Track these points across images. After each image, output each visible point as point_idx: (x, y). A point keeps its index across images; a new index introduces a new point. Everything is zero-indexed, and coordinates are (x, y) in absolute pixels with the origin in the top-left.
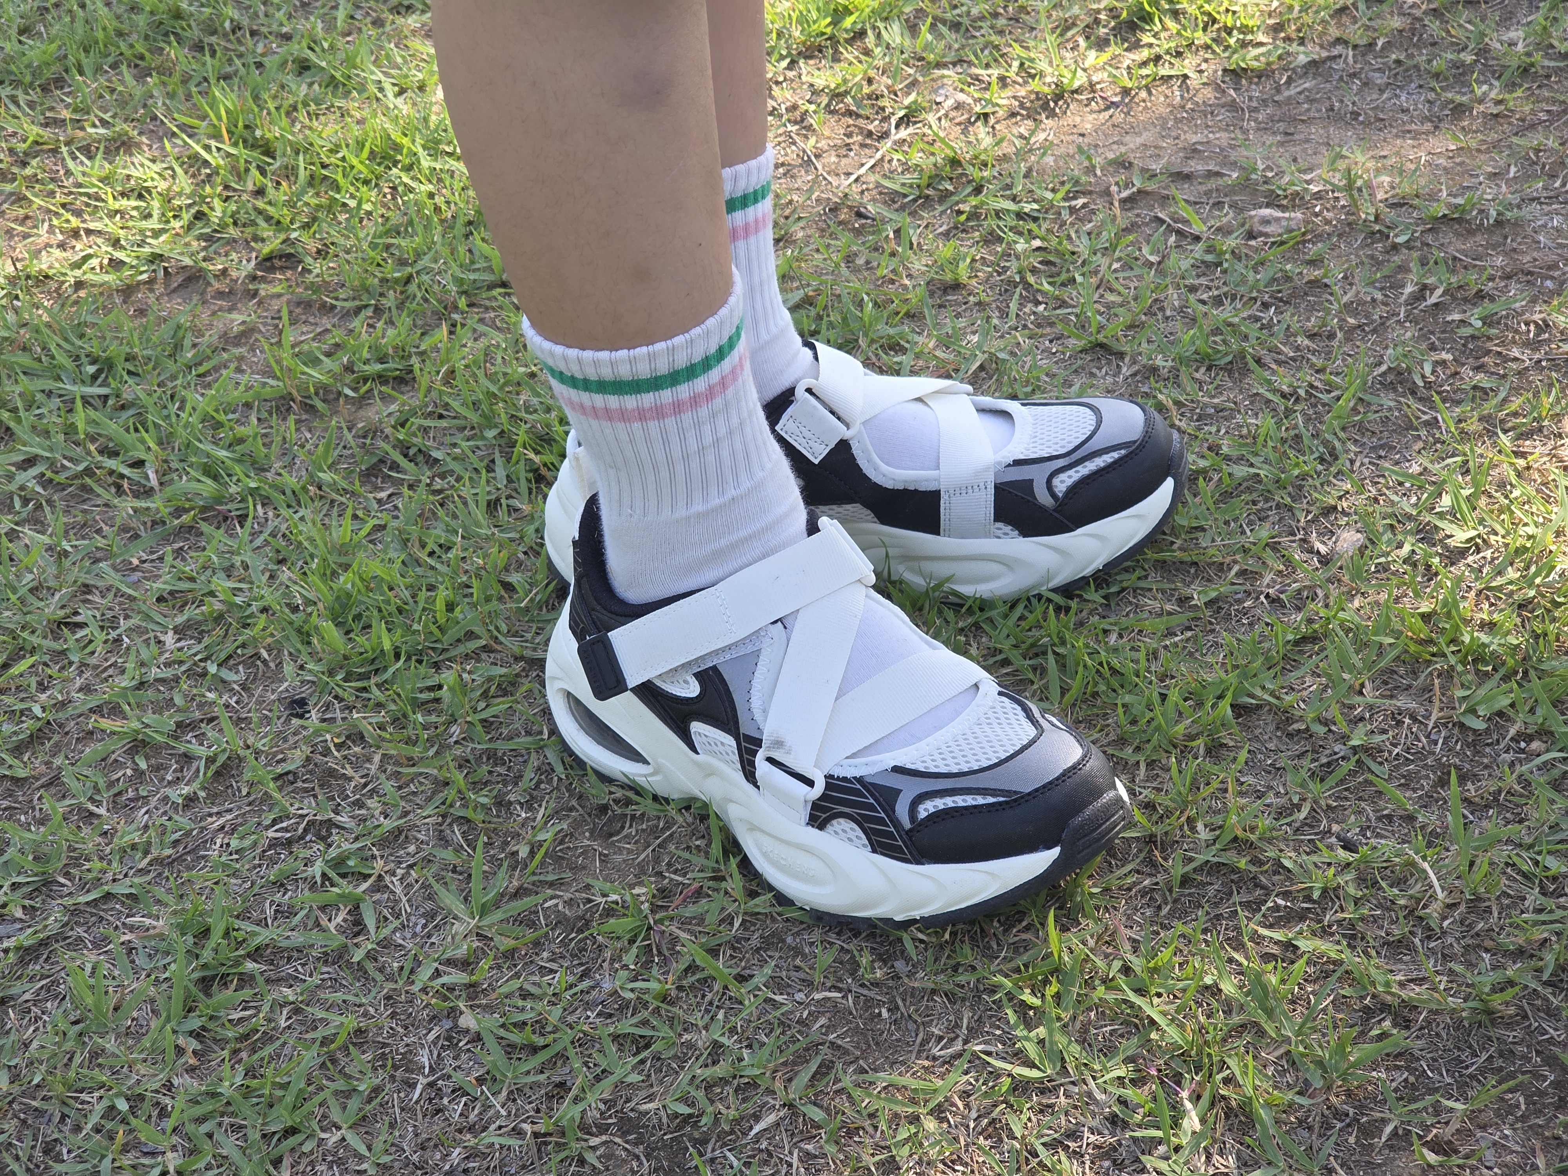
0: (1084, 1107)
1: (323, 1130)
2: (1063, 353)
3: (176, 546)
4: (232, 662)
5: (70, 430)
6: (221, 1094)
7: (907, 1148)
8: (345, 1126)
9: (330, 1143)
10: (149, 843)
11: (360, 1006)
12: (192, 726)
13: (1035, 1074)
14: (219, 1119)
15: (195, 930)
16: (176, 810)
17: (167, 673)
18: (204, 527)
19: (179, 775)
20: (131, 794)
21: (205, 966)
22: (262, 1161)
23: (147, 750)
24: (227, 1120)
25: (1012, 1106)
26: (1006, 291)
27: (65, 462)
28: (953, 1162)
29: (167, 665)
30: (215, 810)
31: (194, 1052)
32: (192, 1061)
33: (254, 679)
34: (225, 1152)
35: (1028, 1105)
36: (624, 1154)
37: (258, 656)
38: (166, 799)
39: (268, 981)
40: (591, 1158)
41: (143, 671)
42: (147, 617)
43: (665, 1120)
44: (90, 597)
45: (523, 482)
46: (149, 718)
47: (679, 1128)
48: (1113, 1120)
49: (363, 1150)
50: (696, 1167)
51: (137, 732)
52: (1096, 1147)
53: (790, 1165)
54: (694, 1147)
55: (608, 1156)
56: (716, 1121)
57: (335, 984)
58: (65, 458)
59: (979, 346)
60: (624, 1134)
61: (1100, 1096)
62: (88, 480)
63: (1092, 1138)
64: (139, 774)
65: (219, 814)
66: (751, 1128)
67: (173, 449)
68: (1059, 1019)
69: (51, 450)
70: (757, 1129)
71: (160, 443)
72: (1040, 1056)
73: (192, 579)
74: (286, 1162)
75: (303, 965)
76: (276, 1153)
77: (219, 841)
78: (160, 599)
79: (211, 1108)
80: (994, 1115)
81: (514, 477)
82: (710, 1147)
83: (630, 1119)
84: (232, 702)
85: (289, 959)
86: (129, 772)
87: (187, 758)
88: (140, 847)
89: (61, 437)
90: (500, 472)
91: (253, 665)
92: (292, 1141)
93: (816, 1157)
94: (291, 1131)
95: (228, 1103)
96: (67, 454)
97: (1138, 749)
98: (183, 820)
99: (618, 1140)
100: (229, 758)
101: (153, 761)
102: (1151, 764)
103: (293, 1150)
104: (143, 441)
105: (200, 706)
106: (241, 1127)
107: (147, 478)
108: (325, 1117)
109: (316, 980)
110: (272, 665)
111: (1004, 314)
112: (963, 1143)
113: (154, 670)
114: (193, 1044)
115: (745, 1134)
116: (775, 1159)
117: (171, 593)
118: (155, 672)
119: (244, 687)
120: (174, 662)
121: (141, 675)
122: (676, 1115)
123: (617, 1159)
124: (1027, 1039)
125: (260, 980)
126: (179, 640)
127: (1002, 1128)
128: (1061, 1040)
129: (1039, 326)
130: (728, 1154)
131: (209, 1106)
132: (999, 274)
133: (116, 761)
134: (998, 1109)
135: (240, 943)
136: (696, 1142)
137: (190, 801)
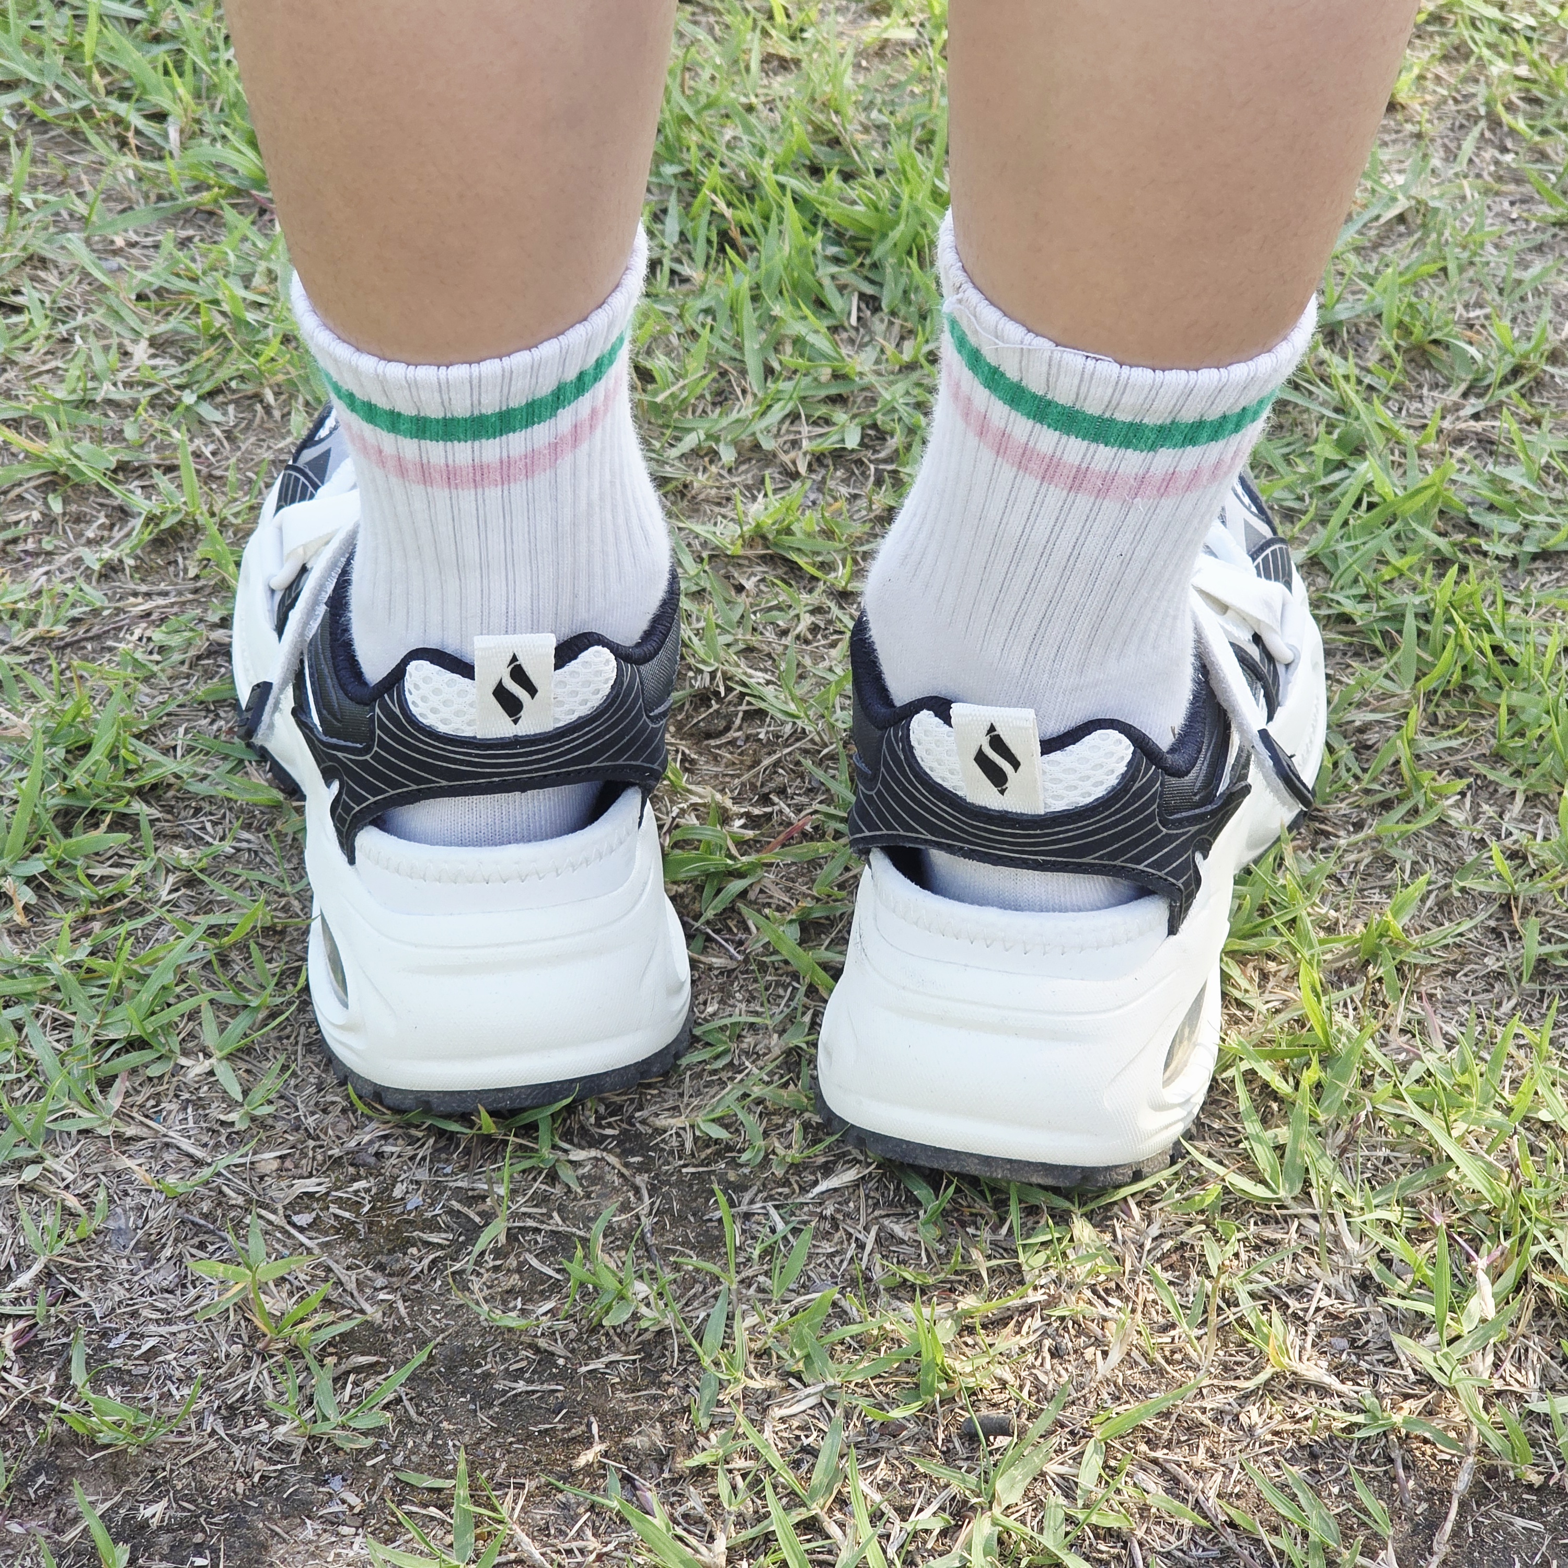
0: (1324, 1255)
1: (185, 1053)
2: (1527, 222)
3: (184, 234)
4: (220, 399)
5: (73, 54)
6: (48, 972)
7: (1042, 1256)
8: (218, 1054)
9: (192, 1074)
10: (37, 613)
11: (283, 895)
12: (142, 471)
13: (1260, 1191)
14: (37, 1005)
15: (70, 741)
16: (88, 578)
17: (123, 395)
18: (229, 214)
19: (106, 533)
20: (30, 545)
21: (72, 791)
22: (85, 1077)
23: (67, 487)
24: (49, 1009)
25: (1215, 1232)
26: (1462, 126)
27: (57, 96)
28: (1107, 1291)
29: (128, 384)
30: (144, 588)
31: (26, 908)
32: (20, 919)
33: (247, 428)
34: (34, 1054)
35: (1240, 1235)
36: (617, 1181)
37: (258, 397)
38: (78, 561)
39: (158, 835)
40: (567, 1174)
41: (90, 385)
42: (115, 314)
43: (689, 1145)
44: (42, 274)
45: (702, 242)
46: (85, 447)
47: (707, 1162)
48: (1365, 1283)
49: (236, 1093)
50: (720, 1220)
51: (60, 462)
52: (1330, 1315)
53: (861, 1246)
54: (725, 1192)
55: (594, 1179)
56: (765, 1162)
57: (256, 859)
58: (58, 87)
59: (1404, 188)
60: (624, 1154)
61: (1351, 1243)
62: (83, 125)
63: (1326, 1302)
64: (48, 522)
65: (148, 595)
66: (816, 1183)
67: (212, 106)
68: (1314, 1122)
69: (41, 72)
70: (823, 1186)
71: (197, 95)
72: (1273, 1168)
73: (195, 280)
74: (120, 1086)
75: (215, 824)
76: (107, 1070)
77: (138, 632)
78: (140, 297)
79: (29, 987)
80: (1184, 1238)
81: (690, 237)
82: (747, 1197)
83: (639, 1135)
84: (207, 452)
85: (197, 810)
86: (36, 516)
87: (123, 513)
88: (23, 617)
89: (60, 59)
90: (672, 225)
91: (251, 408)
92: (135, 1058)
93: (902, 1242)
94: (136, 1044)
95: (56, 988)
96: (61, 83)
97: (1517, 773)
98: (95, 595)
99: (612, 1159)
100: (181, 523)
101: (73, 508)
102: (1532, 799)
103: (134, 1071)
104: (172, 89)
105: (159, 448)
106: (68, 1025)
107: (166, 136)
108: (192, 1035)
109: (227, 847)
110: (277, 414)
111: (1451, 156)
112: (1128, 1267)
113: (107, 386)
114: (27, 895)
115: (804, 1190)
116: (841, 1233)
117: (159, 292)
118: (106, 390)
119: (229, 436)
120: (139, 383)
121: (85, 390)
122: (709, 1141)
123: (605, 1185)
124: (1259, 1140)
125: (147, 830)
126: (154, 356)
127: (1193, 1260)
128: (1309, 1151)
129: (1500, 179)
130: (773, 1212)
131: (26, 984)
132: (1456, 101)
133: (20, 497)
134: (1192, 1230)
135: (129, 772)
136: (728, 1186)
137: (111, 570)
